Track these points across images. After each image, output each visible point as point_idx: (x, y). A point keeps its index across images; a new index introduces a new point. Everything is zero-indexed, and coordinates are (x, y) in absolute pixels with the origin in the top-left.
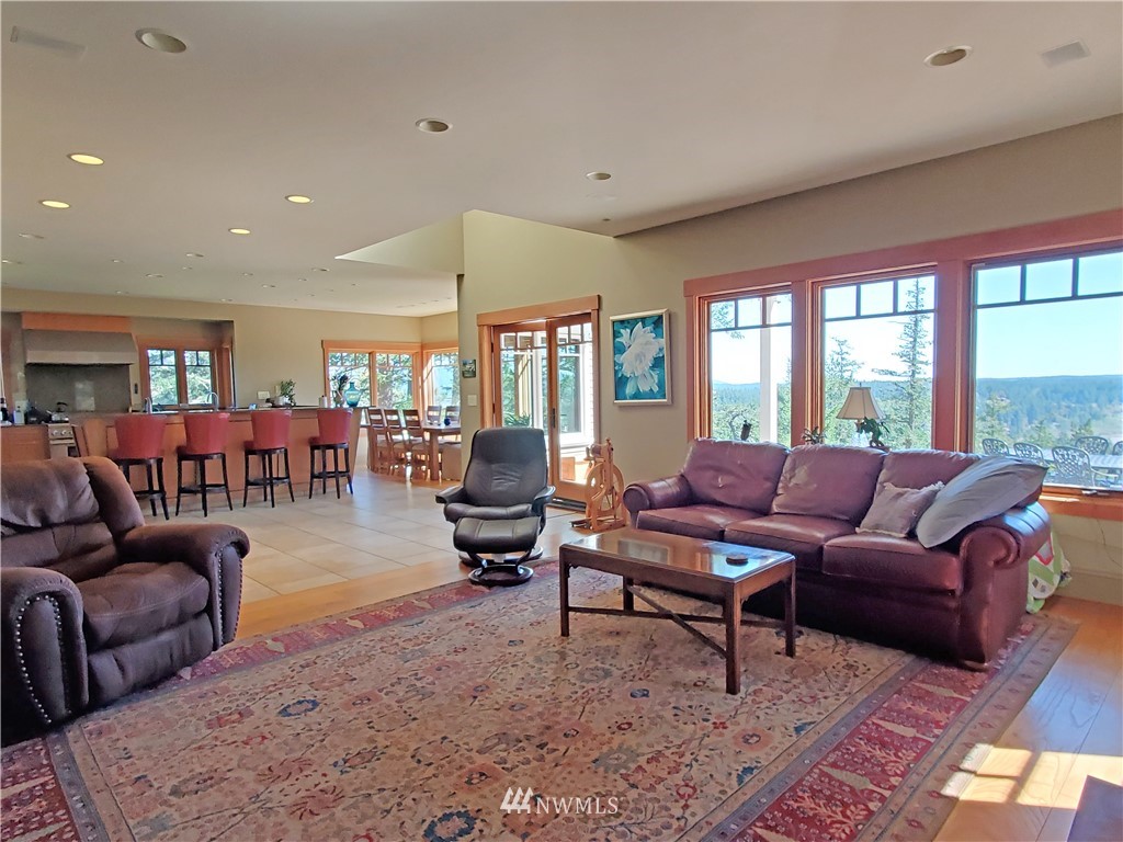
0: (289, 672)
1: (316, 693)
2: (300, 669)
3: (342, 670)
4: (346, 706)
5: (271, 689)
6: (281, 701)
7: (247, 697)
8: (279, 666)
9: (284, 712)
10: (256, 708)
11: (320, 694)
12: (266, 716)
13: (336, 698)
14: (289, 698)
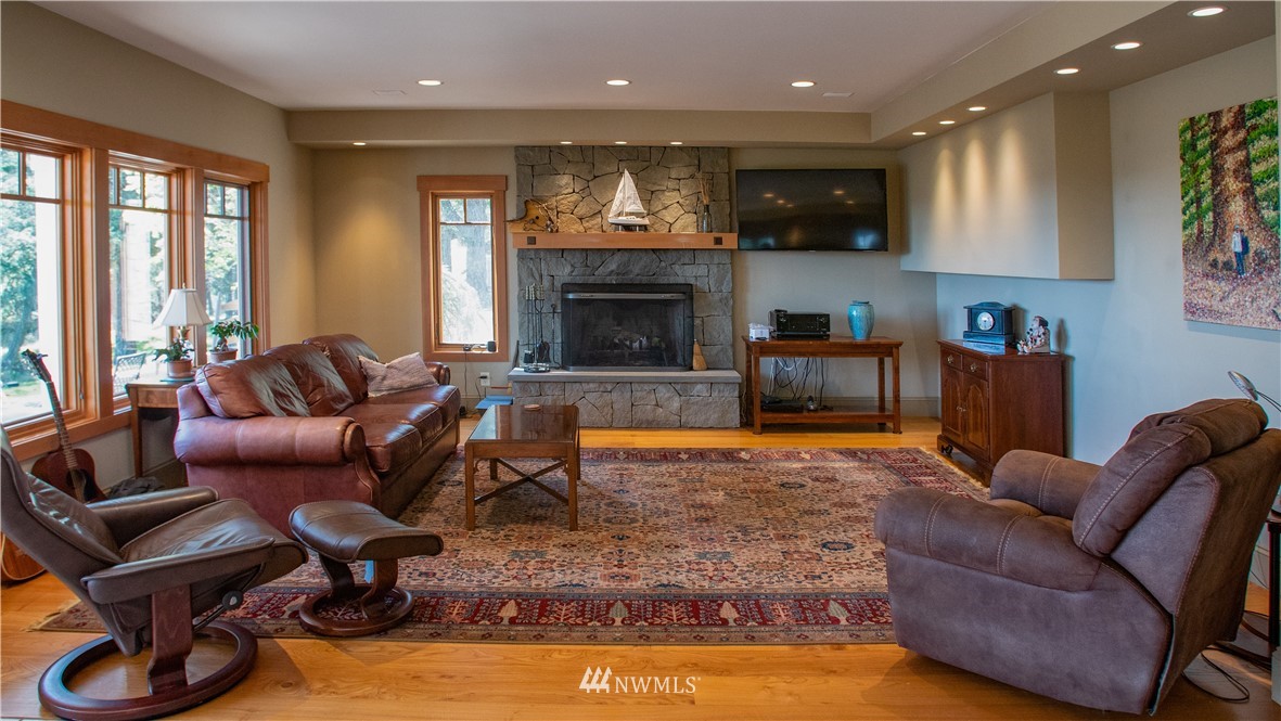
0: (835, 575)
1: (820, 552)
2: (823, 576)
3: (787, 562)
4: (803, 537)
5: (855, 566)
6: (848, 555)
7: (877, 566)
8: (841, 585)
9: (849, 547)
10: (869, 555)
11: (818, 550)
12: (863, 548)
13: (806, 545)
14: (842, 556)
